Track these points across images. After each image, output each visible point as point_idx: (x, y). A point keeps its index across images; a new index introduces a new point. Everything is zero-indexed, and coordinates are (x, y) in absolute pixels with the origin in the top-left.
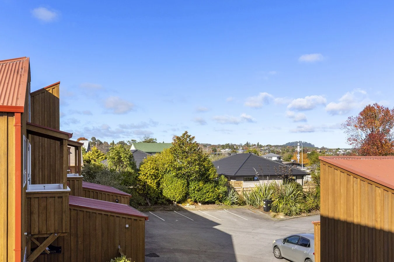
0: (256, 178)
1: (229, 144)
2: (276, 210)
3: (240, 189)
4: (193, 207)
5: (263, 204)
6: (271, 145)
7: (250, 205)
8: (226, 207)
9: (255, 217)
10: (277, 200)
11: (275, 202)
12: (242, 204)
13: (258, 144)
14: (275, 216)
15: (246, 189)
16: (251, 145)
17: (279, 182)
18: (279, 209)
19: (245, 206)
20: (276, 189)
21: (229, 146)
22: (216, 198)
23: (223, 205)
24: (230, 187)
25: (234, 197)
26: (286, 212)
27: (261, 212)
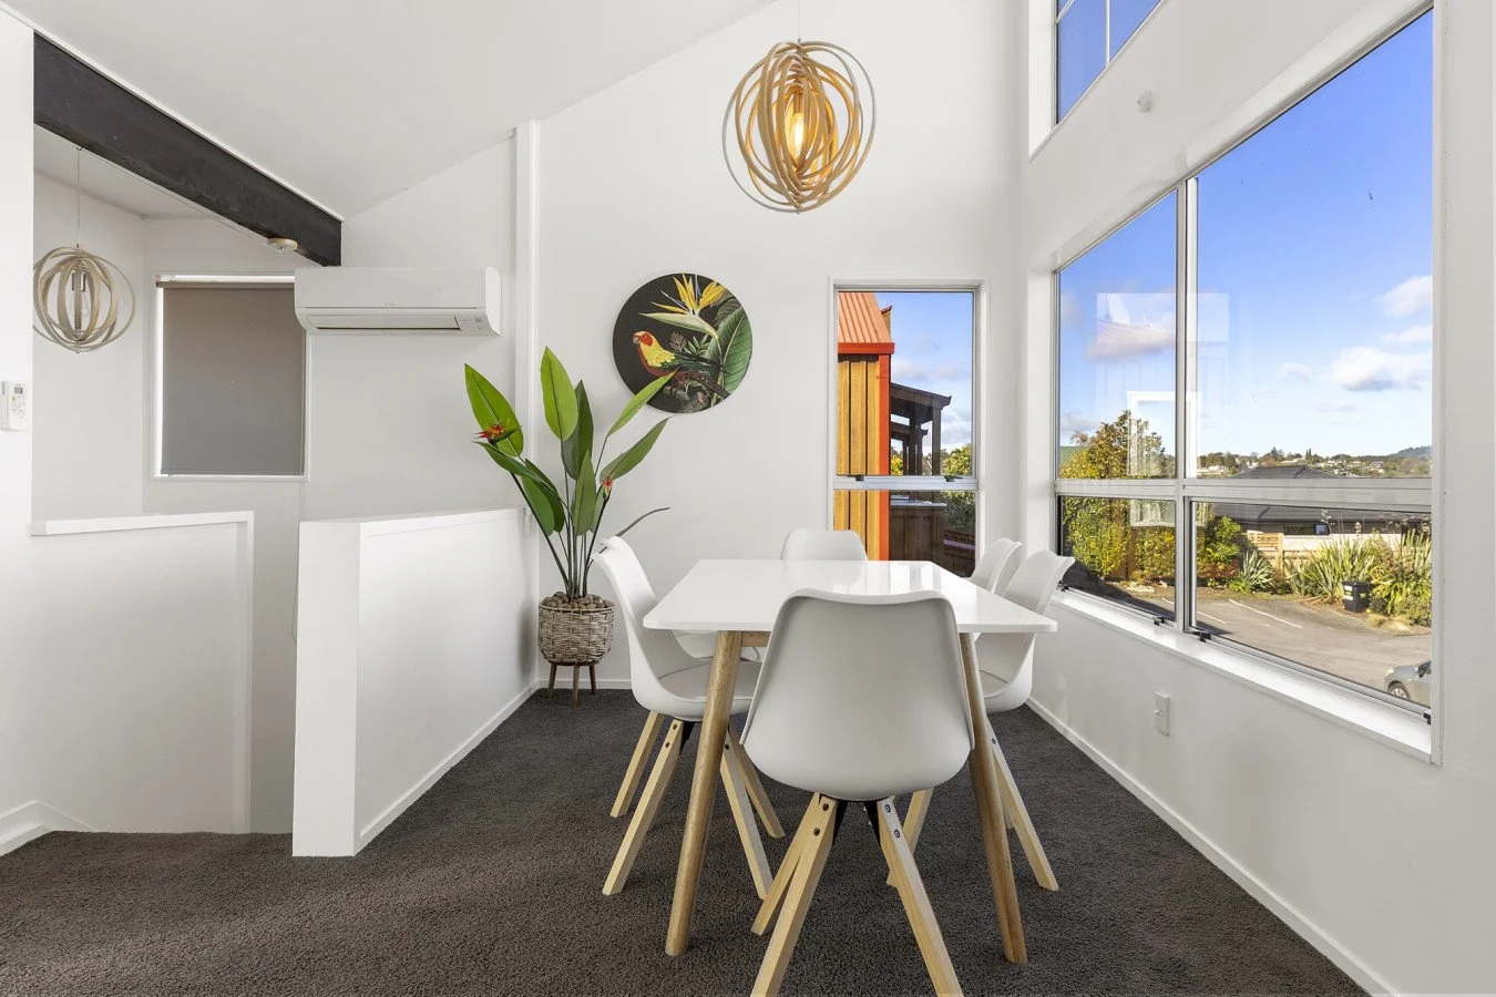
0: (1319, 528)
1: (1221, 454)
2: (1383, 607)
3: (1273, 554)
4: (1151, 590)
5: (1345, 593)
6: (1348, 457)
7: (1306, 593)
8: (1234, 595)
9: (1319, 621)
10: (1389, 583)
11: (1379, 588)
12: (1279, 591)
13: (1309, 455)
14: (1381, 623)
15: (1291, 554)
16: (1285, 456)
17: (1393, 540)
18: (1393, 607)
19: (1289, 596)
20: (1383, 556)
21: (1222, 458)
22: (1209, 572)
23: (1227, 590)
24: (1246, 547)
25: (1260, 572)
26: (1416, 616)
27: (1336, 613)
